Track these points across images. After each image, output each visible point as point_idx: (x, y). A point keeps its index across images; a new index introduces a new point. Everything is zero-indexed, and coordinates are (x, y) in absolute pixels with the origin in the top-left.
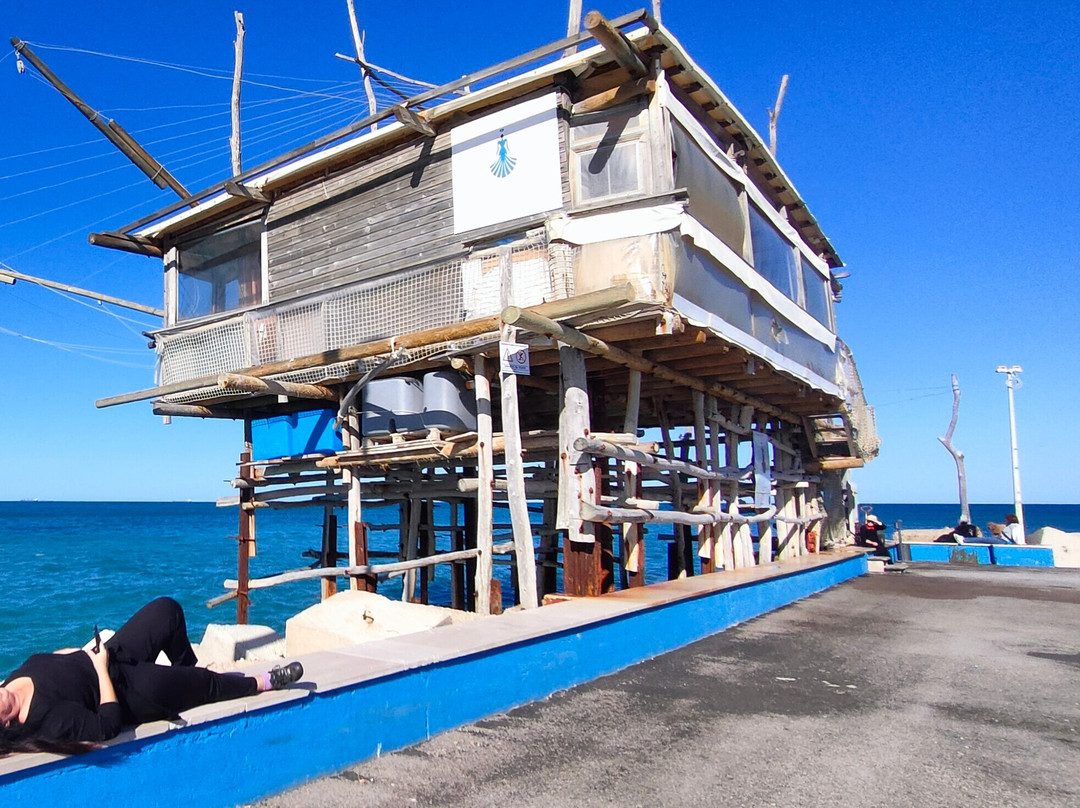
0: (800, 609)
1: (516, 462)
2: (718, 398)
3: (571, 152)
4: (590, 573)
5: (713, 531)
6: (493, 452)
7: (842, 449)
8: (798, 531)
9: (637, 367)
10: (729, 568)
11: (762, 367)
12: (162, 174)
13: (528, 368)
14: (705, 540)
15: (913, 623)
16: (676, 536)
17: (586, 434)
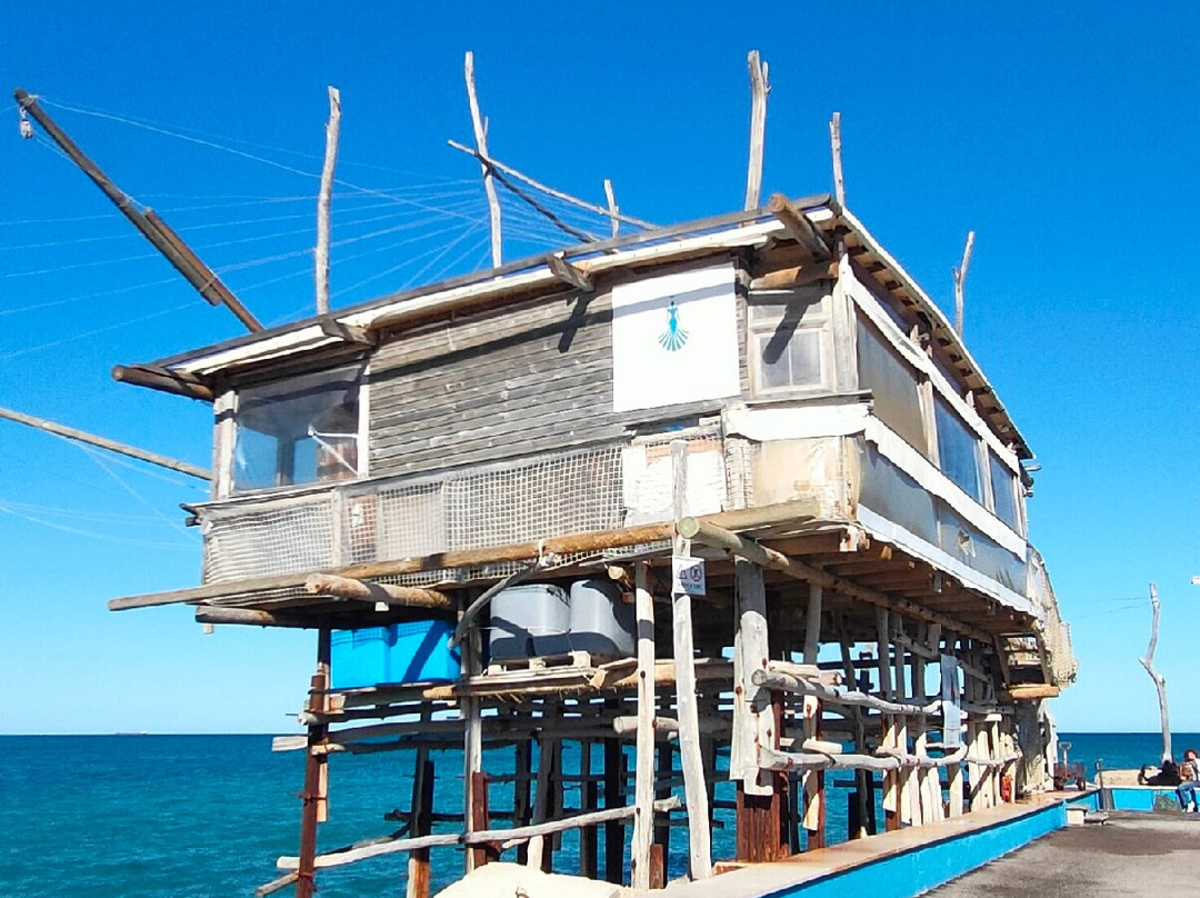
0: (991, 871)
1: (689, 701)
2: (903, 616)
3: (750, 333)
4: (767, 832)
5: (899, 777)
6: (656, 683)
7: (1036, 675)
8: (991, 775)
9: (818, 582)
10: (917, 822)
11: (948, 583)
12: (215, 285)
13: (703, 587)
14: (890, 788)
15: (1106, 883)
16: (857, 784)
17: (765, 663)
